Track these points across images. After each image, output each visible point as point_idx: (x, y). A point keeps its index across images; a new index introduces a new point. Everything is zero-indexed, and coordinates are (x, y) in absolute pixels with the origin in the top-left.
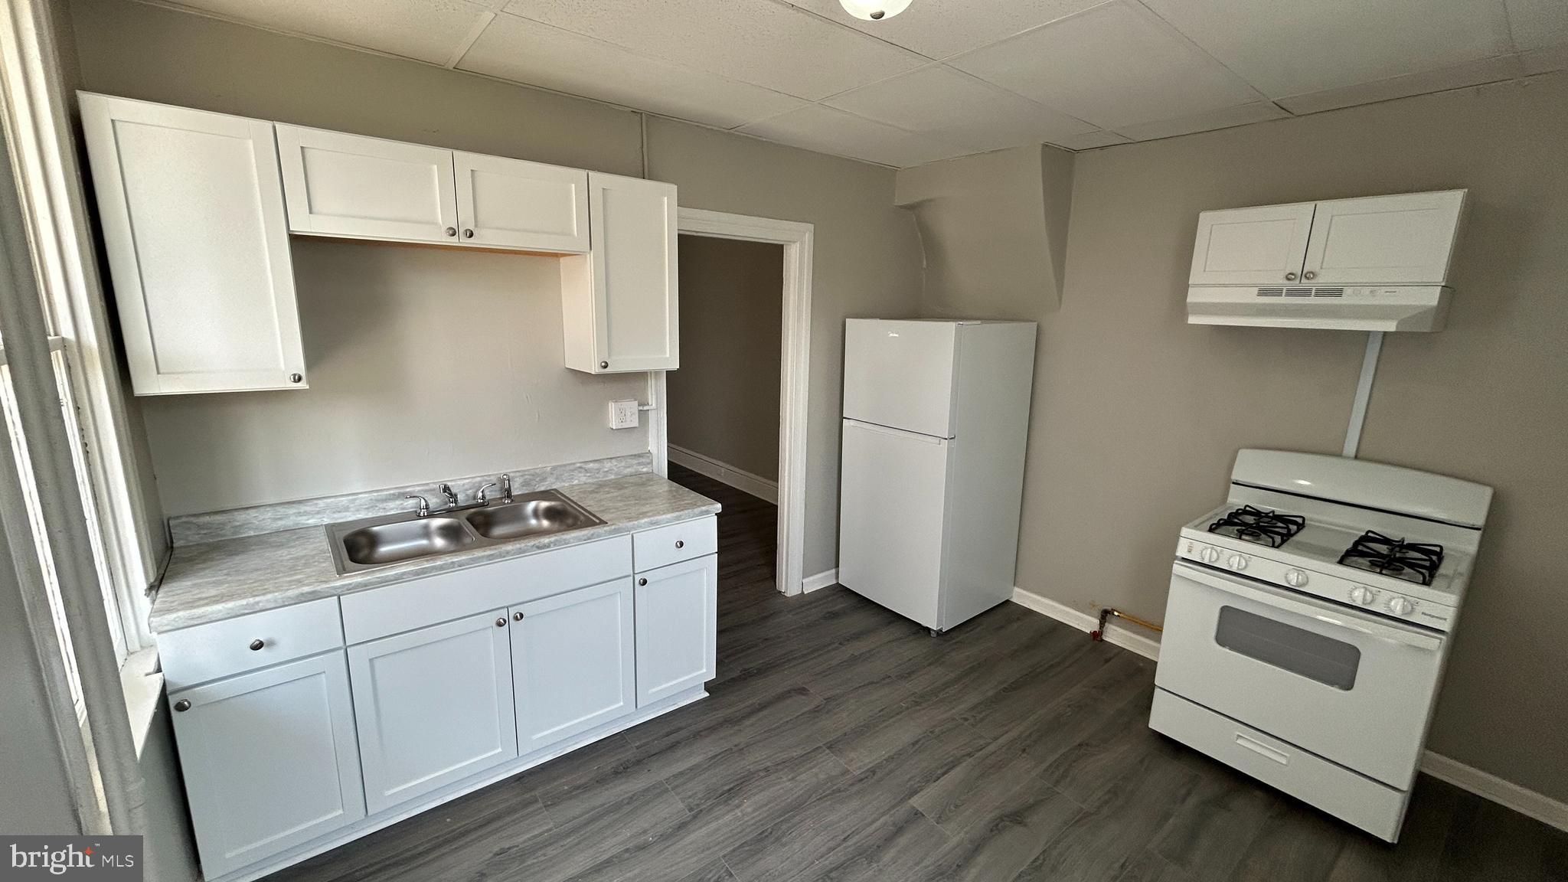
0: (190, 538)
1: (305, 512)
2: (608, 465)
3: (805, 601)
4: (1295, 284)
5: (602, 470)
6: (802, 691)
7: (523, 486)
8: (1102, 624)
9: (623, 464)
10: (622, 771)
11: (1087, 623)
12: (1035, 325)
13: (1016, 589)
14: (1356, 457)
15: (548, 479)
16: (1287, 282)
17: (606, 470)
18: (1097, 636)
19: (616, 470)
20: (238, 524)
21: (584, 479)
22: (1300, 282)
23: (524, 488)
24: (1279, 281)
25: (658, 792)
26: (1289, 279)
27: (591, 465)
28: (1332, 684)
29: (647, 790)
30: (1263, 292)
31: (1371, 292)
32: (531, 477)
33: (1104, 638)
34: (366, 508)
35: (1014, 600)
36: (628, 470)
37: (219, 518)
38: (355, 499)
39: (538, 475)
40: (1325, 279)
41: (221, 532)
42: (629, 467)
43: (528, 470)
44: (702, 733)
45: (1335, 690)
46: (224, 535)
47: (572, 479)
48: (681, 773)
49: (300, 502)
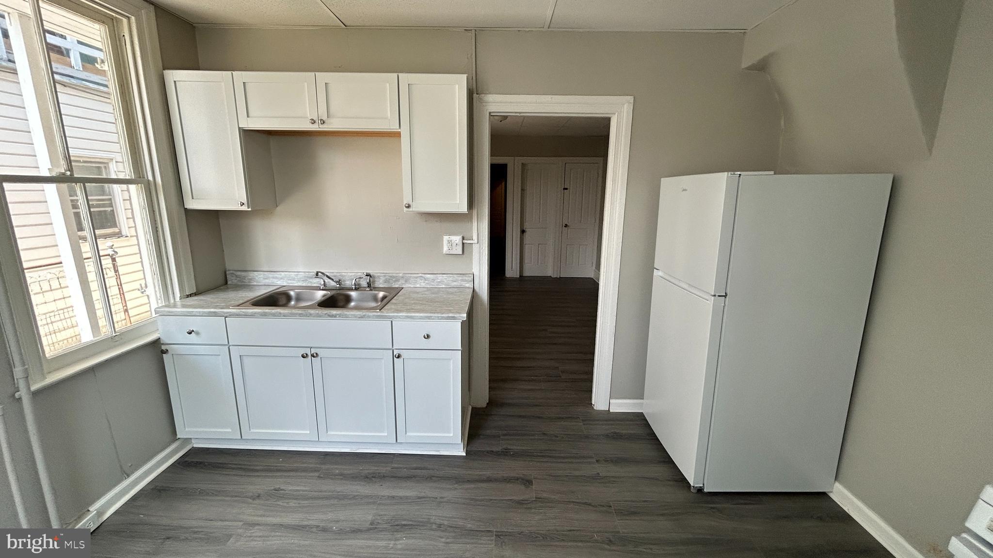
0: (233, 281)
1: (276, 277)
2: (440, 277)
3: (609, 417)
5: (436, 280)
6: (528, 482)
7: (385, 282)
9: (451, 279)
10: (369, 478)
13: (843, 487)
15: (401, 281)
17: (439, 281)
19: (446, 281)
20: (250, 278)
21: (423, 285)
23: (386, 284)
25: (371, 500)
27: (428, 276)
29: (367, 497)
32: (390, 278)
34: (303, 280)
36: (455, 283)
37: (243, 274)
38: (297, 275)
39: (394, 277)
41: (244, 281)
42: (455, 281)
43: (389, 273)
44: (434, 478)
46: (244, 282)
47: (416, 283)
48: (393, 497)
49: (275, 272)
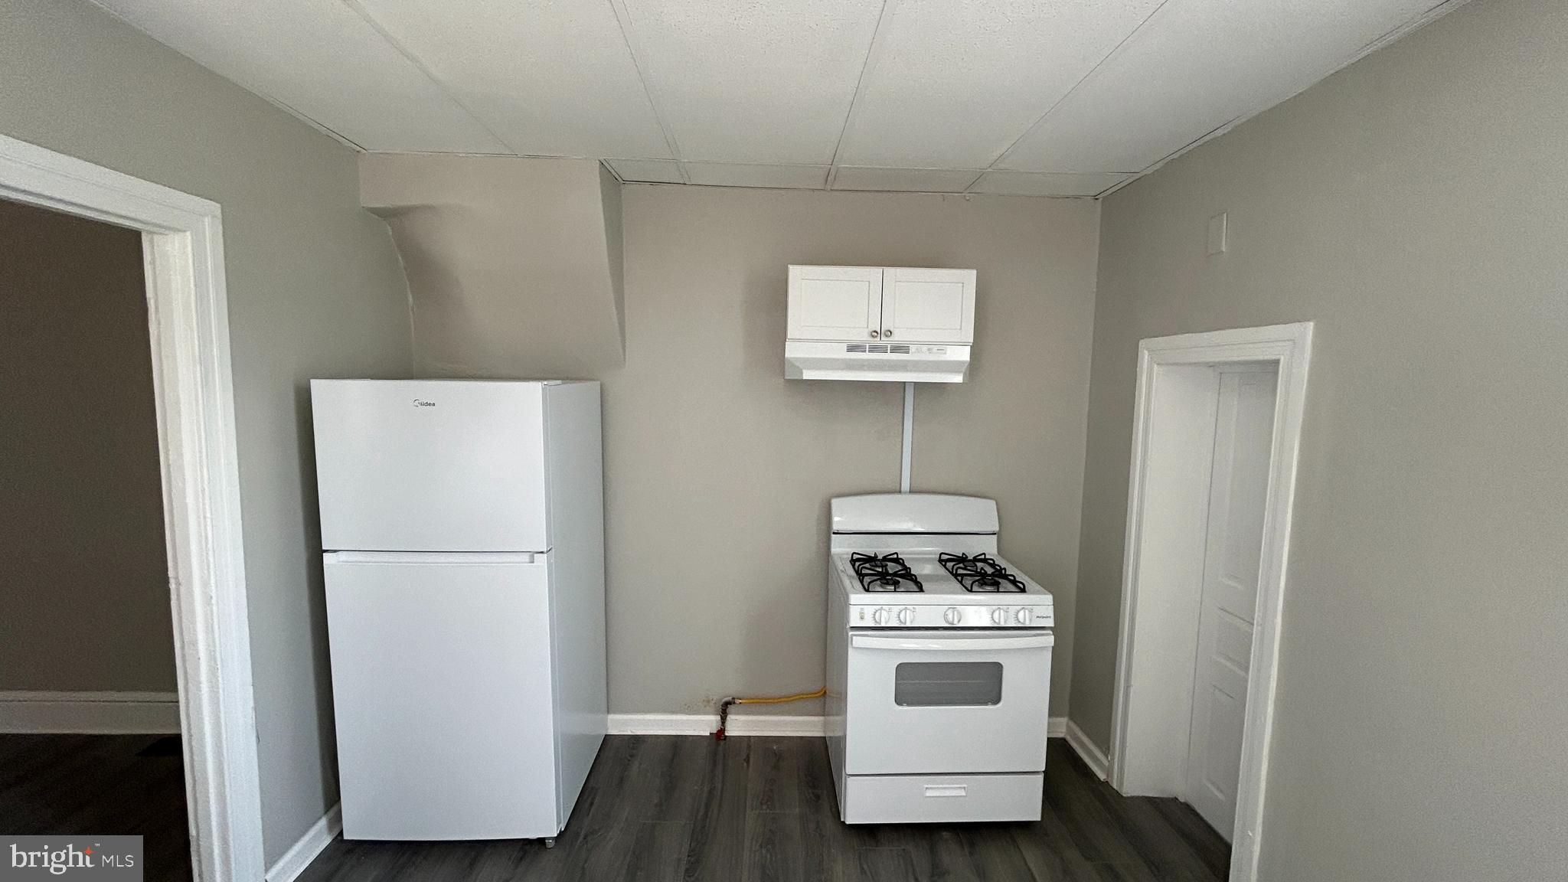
4: (877, 341)
8: (723, 720)
11: (703, 725)
12: (599, 382)
13: (611, 716)
14: (910, 492)
16: (871, 339)
18: (720, 735)
22: (881, 339)
24: (862, 336)
26: (873, 336)
28: (985, 703)
30: (852, 348)
31: (929, 349)
33: (726, 734)
35: (613, 731)
40: (898, 338)
45: (990, 707)
